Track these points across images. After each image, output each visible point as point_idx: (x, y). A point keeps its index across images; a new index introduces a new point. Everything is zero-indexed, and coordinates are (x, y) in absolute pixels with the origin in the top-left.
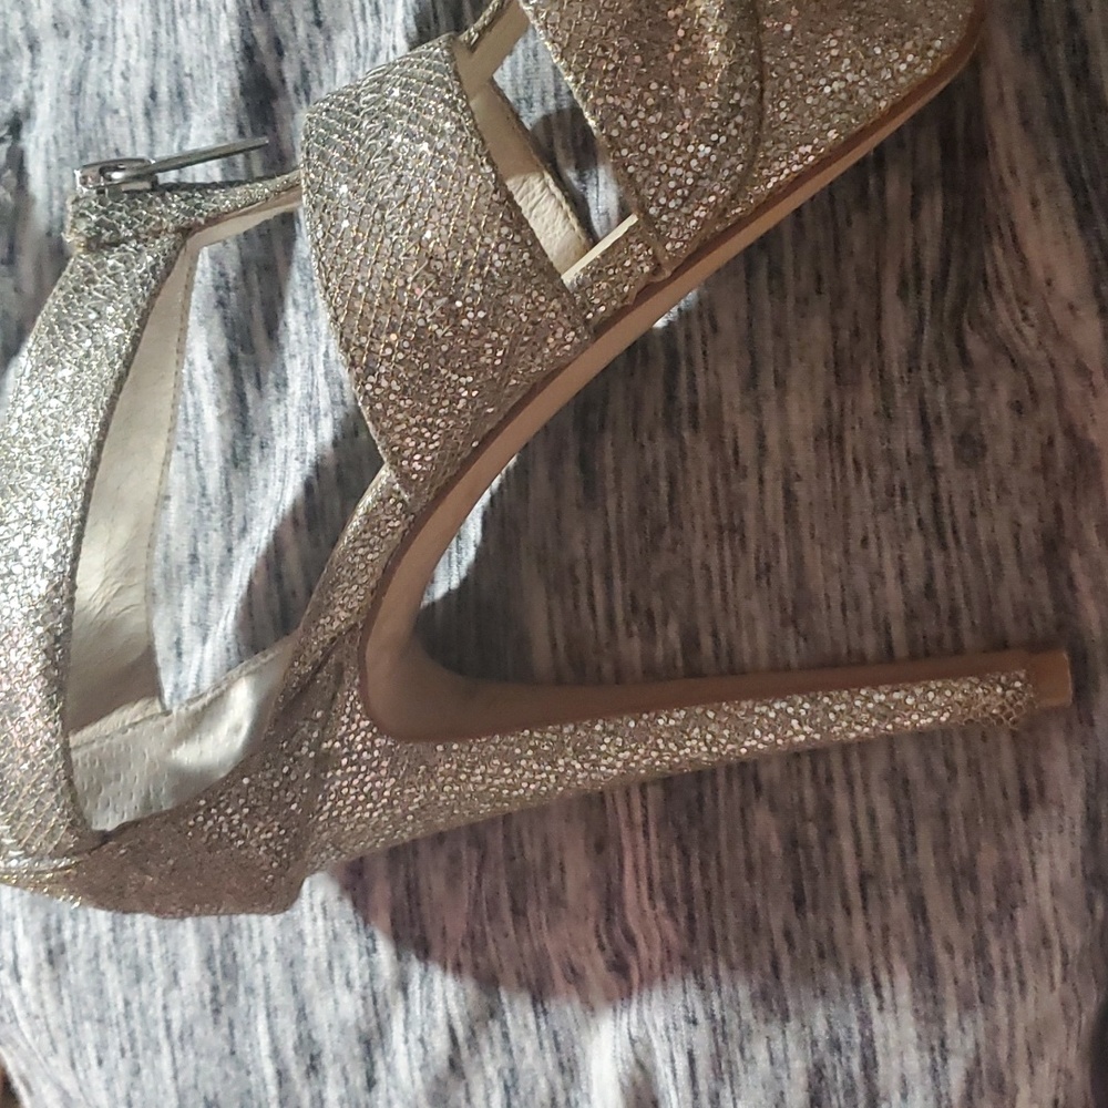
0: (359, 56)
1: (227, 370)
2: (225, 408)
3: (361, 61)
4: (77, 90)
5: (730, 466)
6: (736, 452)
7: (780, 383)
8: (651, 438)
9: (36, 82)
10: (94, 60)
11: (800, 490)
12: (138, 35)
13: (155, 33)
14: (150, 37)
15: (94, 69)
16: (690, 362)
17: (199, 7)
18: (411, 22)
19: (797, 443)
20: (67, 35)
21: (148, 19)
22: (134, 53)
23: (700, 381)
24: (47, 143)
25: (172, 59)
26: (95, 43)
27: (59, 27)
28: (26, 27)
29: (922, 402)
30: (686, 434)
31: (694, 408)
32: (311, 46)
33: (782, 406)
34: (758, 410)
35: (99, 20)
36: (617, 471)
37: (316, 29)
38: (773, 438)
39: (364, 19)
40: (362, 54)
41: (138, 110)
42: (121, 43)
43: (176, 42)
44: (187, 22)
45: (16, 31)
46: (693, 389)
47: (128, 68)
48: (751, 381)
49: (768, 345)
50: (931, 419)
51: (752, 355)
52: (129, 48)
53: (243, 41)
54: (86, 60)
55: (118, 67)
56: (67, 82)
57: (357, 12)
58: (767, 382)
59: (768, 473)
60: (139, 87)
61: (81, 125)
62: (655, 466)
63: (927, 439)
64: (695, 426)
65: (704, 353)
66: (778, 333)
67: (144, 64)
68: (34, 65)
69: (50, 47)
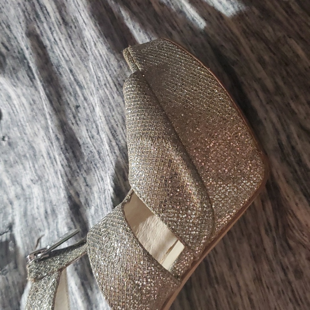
0: (100, 192)
1: (82, 288)
2: (83, 298)
3: (101, 193)
4: (25, 214)
5: (231, 294)
6: (232, 289)
7: (239, 266)
8: (206, 288)
9: (14, 214)
10: (28, 205)
11: (253, 297)
12: (39, 196)
13: (43, 195)
14: (42, 196)
15: (29, 208)
16: (212, 263)
17: (54, 186)
18: (112, 182)
19: (249, 283)
20: (20, 199)
21: (41, 191)
22: (39, 201)
23: (216, 269)
24: (20, 231)
25: (50, 201)
26: (28, 200)
27: (17, 197)
28: (8, 199)
29: (281, 263)
30: (216, 286)
31: (216, 278)
32: (87, 192)
33: (241, 272)
34: (235, 275)
35: (28, 193)
36: (199, 300)
37: (87, 187)
38: (241, 283)
39: (99, 182)
40: (101, 191)
41: (43, 217)
42: (35, 199)
43: (50, 197)
44: (51, 190)
45: (6, 200)
46: (214, 272)
47: (38, 206)
48: (231, 267)
49: (233, 255)
50: (285, 267)
51: (229, 259)
52: (37, 200)
53: (68, 195)
54: (26, 205)
55: (35, 206)
56: (22, 213)
57: (97, 180)
58: (235, 266)
59: (243, 294)
60: (42, 211)
61: (28, 224)
62: (209, 297)
63: (286, 274)
64: (218, 283)
65: (215, 260)
66: (235, 250)
67: (42, 204)
68: (13, 209)
69: (16, 203)
